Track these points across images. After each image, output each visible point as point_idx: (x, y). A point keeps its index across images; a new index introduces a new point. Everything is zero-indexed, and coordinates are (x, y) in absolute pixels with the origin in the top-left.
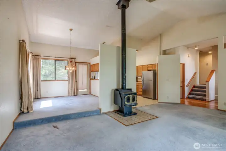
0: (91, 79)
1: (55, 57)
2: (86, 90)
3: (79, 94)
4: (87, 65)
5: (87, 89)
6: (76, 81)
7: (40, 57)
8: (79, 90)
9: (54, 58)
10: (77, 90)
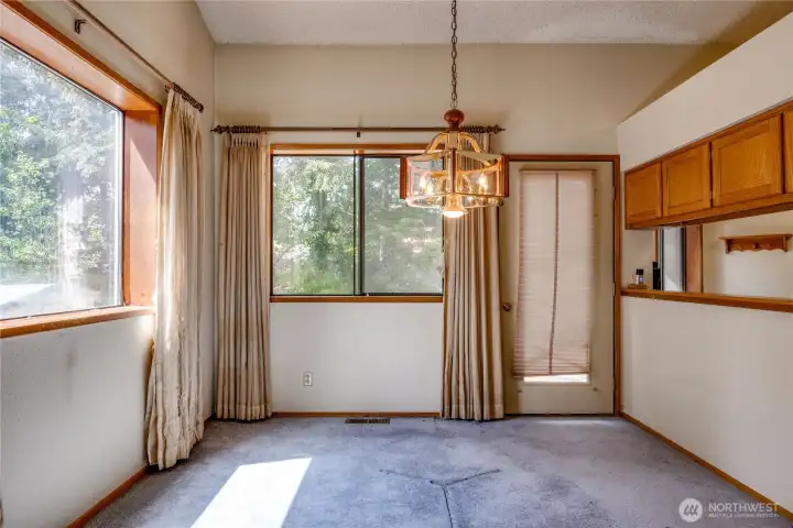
0: (621, 292)
1: (359, 131)
2: (583, 378)
3: (525, 409)
4: (594, 171)
5: (589, 371)
6: (506, 308)
7: (263, 135)
8: (527, 379)
9: (350, 137)
10: (513, 372)
